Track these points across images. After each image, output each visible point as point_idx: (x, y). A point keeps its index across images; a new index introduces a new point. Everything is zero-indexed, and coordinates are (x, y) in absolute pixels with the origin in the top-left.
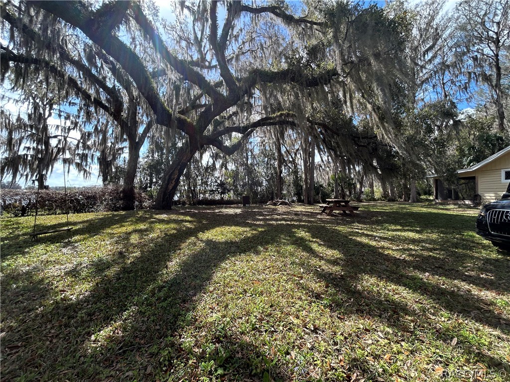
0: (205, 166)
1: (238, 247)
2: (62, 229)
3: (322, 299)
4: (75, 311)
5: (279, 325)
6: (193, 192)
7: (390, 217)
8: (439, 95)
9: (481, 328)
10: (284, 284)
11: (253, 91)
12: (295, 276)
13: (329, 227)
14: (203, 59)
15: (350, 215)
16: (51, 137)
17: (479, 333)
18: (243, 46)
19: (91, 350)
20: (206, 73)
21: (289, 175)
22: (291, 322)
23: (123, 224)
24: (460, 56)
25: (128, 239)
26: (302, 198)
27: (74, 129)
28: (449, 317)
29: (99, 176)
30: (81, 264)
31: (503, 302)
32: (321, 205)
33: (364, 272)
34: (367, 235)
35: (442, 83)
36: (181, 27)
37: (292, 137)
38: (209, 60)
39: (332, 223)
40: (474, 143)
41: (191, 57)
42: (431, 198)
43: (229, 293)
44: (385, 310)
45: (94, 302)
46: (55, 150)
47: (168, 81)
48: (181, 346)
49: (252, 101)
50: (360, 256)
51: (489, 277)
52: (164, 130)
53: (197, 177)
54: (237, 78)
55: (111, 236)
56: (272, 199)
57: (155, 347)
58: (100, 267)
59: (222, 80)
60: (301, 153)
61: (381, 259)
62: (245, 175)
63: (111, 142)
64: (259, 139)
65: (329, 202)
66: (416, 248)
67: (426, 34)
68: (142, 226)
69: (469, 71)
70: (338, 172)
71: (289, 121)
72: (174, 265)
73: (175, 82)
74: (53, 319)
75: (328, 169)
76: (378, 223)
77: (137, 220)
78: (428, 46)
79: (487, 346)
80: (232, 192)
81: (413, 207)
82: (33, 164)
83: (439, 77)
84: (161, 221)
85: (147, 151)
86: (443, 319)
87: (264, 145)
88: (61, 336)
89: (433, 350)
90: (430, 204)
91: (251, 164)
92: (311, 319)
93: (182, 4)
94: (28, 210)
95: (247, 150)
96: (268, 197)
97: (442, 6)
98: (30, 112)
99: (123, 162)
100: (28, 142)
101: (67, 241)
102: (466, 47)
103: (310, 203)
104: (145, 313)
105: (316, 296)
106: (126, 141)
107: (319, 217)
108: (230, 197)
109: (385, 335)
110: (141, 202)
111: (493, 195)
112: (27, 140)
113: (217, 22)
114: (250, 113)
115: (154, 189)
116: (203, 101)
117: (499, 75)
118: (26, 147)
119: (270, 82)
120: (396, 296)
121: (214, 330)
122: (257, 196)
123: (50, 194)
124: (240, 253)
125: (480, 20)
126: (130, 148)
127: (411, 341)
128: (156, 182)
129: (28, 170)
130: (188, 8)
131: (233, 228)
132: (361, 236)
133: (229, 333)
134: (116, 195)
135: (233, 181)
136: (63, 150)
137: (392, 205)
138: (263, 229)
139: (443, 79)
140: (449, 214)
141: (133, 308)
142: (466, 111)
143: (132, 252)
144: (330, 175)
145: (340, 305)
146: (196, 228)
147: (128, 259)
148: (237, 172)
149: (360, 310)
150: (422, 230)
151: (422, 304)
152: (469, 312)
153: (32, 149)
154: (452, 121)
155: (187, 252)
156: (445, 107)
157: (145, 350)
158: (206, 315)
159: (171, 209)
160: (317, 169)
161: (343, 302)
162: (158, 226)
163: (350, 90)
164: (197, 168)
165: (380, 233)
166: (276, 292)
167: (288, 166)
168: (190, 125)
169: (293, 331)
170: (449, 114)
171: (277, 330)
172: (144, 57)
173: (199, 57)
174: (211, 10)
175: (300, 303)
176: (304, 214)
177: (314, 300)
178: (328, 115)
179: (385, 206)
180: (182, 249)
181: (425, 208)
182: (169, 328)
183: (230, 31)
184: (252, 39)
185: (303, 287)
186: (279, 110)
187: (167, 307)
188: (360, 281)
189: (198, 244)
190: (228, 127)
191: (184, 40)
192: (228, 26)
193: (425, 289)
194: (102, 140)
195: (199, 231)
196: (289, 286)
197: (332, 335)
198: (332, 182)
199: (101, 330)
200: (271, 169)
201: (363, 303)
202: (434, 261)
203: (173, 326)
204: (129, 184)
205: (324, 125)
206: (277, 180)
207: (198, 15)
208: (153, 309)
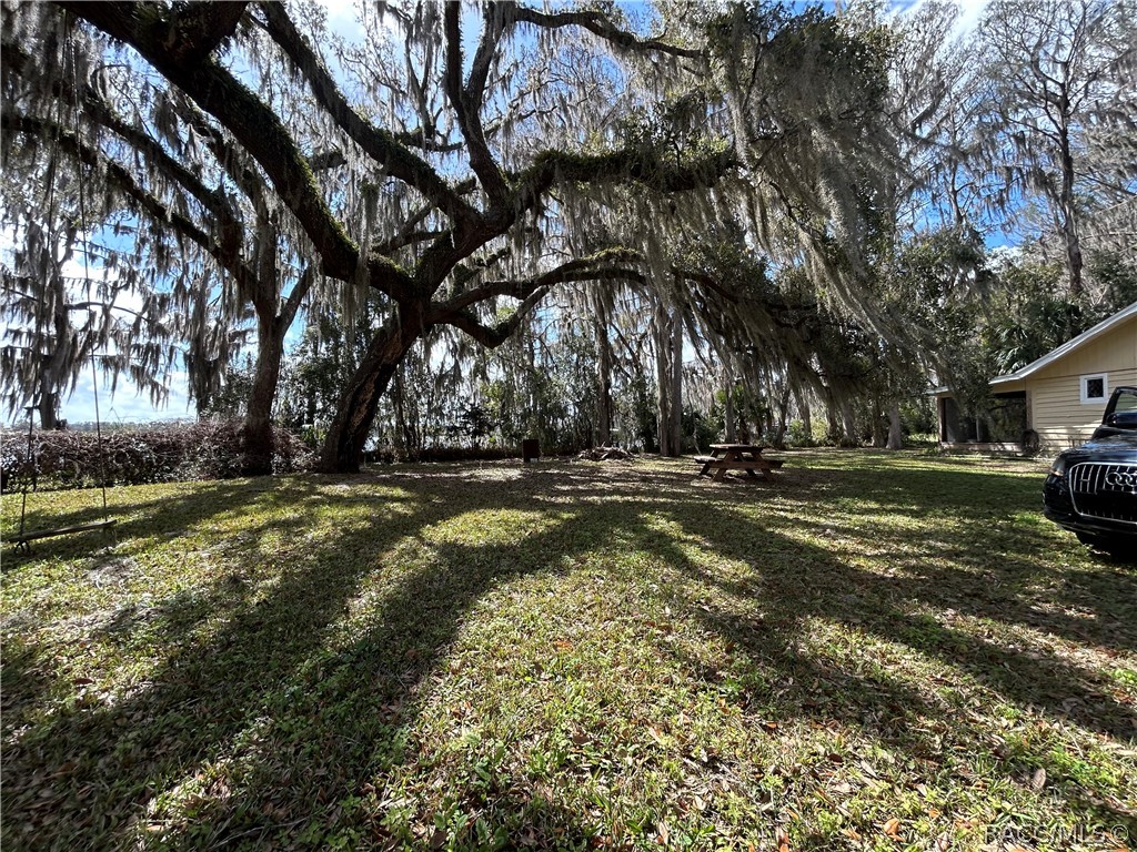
0: (437, 372)
1: (517, 558)
2: (91, 523)
3: (720, 681)
4: (109, 735)
5: (623, 754)
6: (410, 432)
7: (850, 483)
8: (946, 216)
9: (1093, 741)
10: (628, 647)
11: (544, 202)
12: (653, 625)
13: (721, 506)
14: (430, 129)
15: (764, 478)
16: (72, 307)
17: (1092, 755)
18: (520, 101)
19: (146, 842)
20: (439, 161)
21: (625, 392)
22: (653, 742)
23: (244, 508)
24: (988, 132)
25: (254, 544)
26: (655, 441)
27: (126, 287)
28: (1018, 717)
29: (188, 398)
30: (134, 610)
31: (1130, 676)
32: (698, 458)
33: (810, 612)
34: (807, 525)
35: (951, 190)
36: (379, 56)
37: (632, 308)
38: (443, 132)
39: (727, 498)
40: (1020, 321)
41: (402, 123)
42: (932, 439)
43: (499, 673)
44: (870, 705)
45: (161, 708)
46: (82, 338)
47: (349, 178)
48: (382, 823)
49: (542, 225)
50: (797, 572)
51: (1086, 615)
52: (339, 289)
53: (419, 397)
54: (508, 174)
55: (214, 536)
56: (589, 446)
57: (315, 827)
58: (180, 615)
59: (474, 179)
60: (653, 342)
61: (845, 580)
62: (528, 393)
63: (218, 320)
64: (559, 311)
65: (718, 451)
66: (917, 551)
67: (917, 83)
68: (289, 513)
69: (1008, 165)
70: (734, 384)
71: (624, 271)
72: (364, 605)
73: (365, 180)
74: (50, 759)
75: (710, 378)
76: (826, 496)
77: (278, 498)
78: (922, 110)
79: (1117, 787)
80: (498, 430)
81: (897, 458)
82: (28, 369)
83: (944, 177)
84: (336, 500)
85: (302, 340)
86: (1004, 722)
87: (569, 324)
88: (66, 806)
89: (995, 802)
90: (932, 452)
91: (541, 368)
92: (698, 733)
93: (382, 7)
94: (14, 478)
95: (531, 336)
96: (579, 441)
97: (949, 26)
98: (20, 247)
99: (246, 365)
100: (16, 318)
101: (102, 552)
102: (1002, 113)
103: (673, 454)
104: (290, 733)
105: (705, 674)
106: (253, 316)
107: (696, 484)
108: (495, 442)
109: (879, 768)
110: (287, 455)
111: (1064, 431)
112: (13, 315)
113: (462, 43)
114: (537, 254)
115: (320, 426)
116: (431, 224)
117: (1069, 174)
118: (11, 331)
119: (584, 180)
120: (891, 669)
121: (464, 773)
122: (556, 439)
123: (66, 441)
124: (522, 572)
125: (1027, 57)
126: (260, 332)
127: (941, 783)
128: (325, 410)
129: (16, 384)
130: (394, 11)
131: (504, 513)
132: (793, 527)
133: (503, 779)
134: (228, 441)
135: (500, 405)
136: (101, 338)
137: (850, 455)
138: (572, 516)
139: (953, 180)
140: (974, 474)
141: (260, 722)
142: (1002, 252)
143: (264, 577)
144: (715, 392)
145: (765, 695)
146: (417, 514)
147: (254, 593)
148: (508, 385)
149: (813, 707)
150: (923, 510)
151: (951, 685)
152: (1058, 702)
153: (24, 336)
154: (973, 272)
155: (397, 573)
156: (959, 243)
157: (289, 836)
158: (445, 732)
159: (358, 471)
160: (686, 378)
161: (771, 688)
162: (328, 512)
163: (761, 199)
164: (419, 376)
165: (834, 518)
166: (611, 667)
167: (623, 371)
168: (400, 278)
169: (658, 766)
170: (968, 257)
171: (620, 765)
172: (292, 121)
173: (421, 125)
174: (446, 15)
175: (671, 692)
176: (663, 479)
177: (702, 683)
178: (713, 258)
179: (836, 457)
180: (385, 566)
181: (922, 460)
182: (350, 771)
183: (491, 66)
184: (541, 87)
185: (673, 653)
186: (603, 245)
187: (346, 715)
188: (803, 634)
189: (421, 554)
190: (488, 283)
191: (386, 85)
192: (487, 54)
193: (953, 649)
194: (194, 313)
195: (424, 523)
196: (641, 651)
197: (755, 773)
198: (720, 406)
199: (174, 785)
200: (585, 379)
201: (818, 688)
202: (960, 580)
203: (362, 766)
204: (258, 415)
205: (704, 280)
206: (600, 403)
207: (418, 28)
208: (311, 722)
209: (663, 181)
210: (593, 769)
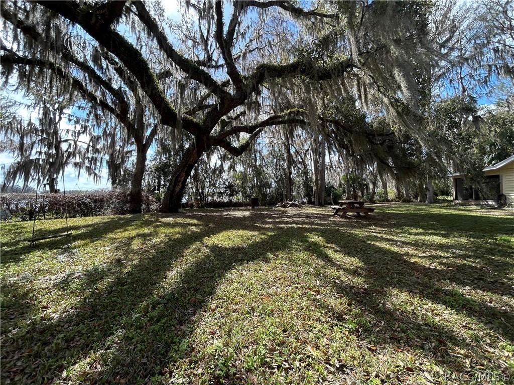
0: (213, 168)
1: (246, 253)
2: (62, 234)
3: (345, 321)
4: (52, 335)
5: (294, 359)
6: (202, 195)
7: (408, 219)
8: (457, 90)
10: (298, 301)
11: (261, 89)
12: (310, 289)
13: (344, 230)
14: (210, 58)
15: (365, 217)
16: (62, 141)
18: (250, 44)
20: (213, 72)
21: (298, 176)
22: (310, 354)
23: (127, 228)
24: (479, 49)
25: (129, 244)
26: (313, 199)
27: (83, 133)
29: (108, 180)
30: (73, 274)
32: (333, 207)
33: (391, 285)
34: (388, 240)
35: (459, 77)
36: (187, 27)
37: (302, 138)
38: (216, 59)
39: (347, 226)
40: (495, 140)
41: (198, 56)
42: (450, 198)
43: (234, 311)
44: (427, 339)
45: (77, 322)
46: (66, 155)
47: (175, 82)
49: (260, 100)
50: (383, 264)
52: (169, 130)
53: (205, 179)
54: (245, 77)
55: (113, 240)
56: (282, 201)
58: (93, 277)
59: (229, 80)
60: (311, 153)
61: (409, 269)
62: (254, 177)
63: (120, 146)
64: (268, 140)
65: (342, 204)
66: (446, 255)
67: (442, 26)
68: (146, 230)
69: (489, 64)
70: (350, 172)
71: (298, 120)
72: (174, 275)
73: (180, 81)
74: (24, 346)
75: (339, 169)
76: (397, 226)
77: (142, 224)
78: (444, 39)
80: (240, 194)
81: (431, 208)
82: (44, 168)
83: (456, 71)
84: (167, 225)
85: (155, 154)
86: (506, 354)
87: (273, 145)
88: (27, 371)
90: (449, 204)
91: (260, 166)
92: (334, 350)
93: (188, 3)
95: (255, 151)
96: (277, 199)
98: (41, 117)
99: (131, 165)
101: (66, 246)
102: (487, 38)
103: (321, 205)
104: (132, 339)
105: (337, 317)
106: (134, 144)
107: (332, 219)
108: (239, 199)
109: (434, 376)
110: (148, 205)
112: (39, 145)
113: (223, 18)
114: (258, 113)
115: (162, 192)
116: (211, 101)
118: (38, 152)
119: (279, 77)
120: (437, 318)
121: (213, 366)
122: (266, 198)
123: (57, 198)
124: (248, 261)
125: (501, 9)
126: (137, 151)
128: (164, 185)
129: (40, 174)
130: (194, 6)
131: (241, 232)
132: (380, 241)
133: (232, 370)
134: (123, 199)
135: (241, 182)
136: (74, 154)
137: (407, 206)
138: (273, 234)
139: (461, 73)
140: (473, 216)
141: (120, 332)
142: (486, 107)
143: (131, 260)
144: (341, 176)
145: (369, 330)
146: (202, 232)
147: (126, 268)
148: (245, 174)
149: (396, 339)
150: (447, 234)
151: (472, 329)
153: (43, 153)
154: (471, 117)
155: (190, 259)
156: (464, 103)
158: (205, 342)
159: (178, 212)
160: (327, 170)
161: (372, 326)
162: (163, 230)
163: (364, 83)
164: (205, 170)
165: (401, 237)
166: (289, 311)
167: (297, 166)
168: (196, 125)
169: (312, 368)
170: (469, 109)
171: (292, 366)
172: (150, 58)
173: (206, 57)
174: (216, 5)
175: (320, 326)
176: (316, 217)
177: (335, 322)
178: (341, 112)
179: (400, 207)
180: (185, 256)
181: (445, 209)
182: (158, 361)
183: (236, 28)
184: (260, 36)
185: (321, 305)
186: (288, 108)
187: (159, 331)
188: (388, 297)
189: (202, 251)
190: (235, 127)
191: (190, 39)
192: (235, 22)
193: (471, 309)
194: (110, 143)
195: (204, 236)
196: (305, 303)
197: (365, 376)
198: (343, 182)
199: (76, 363)
200: (280, 170)
201: (398, 327)
202: (471, 270)
203: (164, 358)
204: (136, 187)
205: (336, 123)
206: (287, 182)
207: (204, 12)
208: (142, 333)
209: (316, 75)
210: (279, 367)
